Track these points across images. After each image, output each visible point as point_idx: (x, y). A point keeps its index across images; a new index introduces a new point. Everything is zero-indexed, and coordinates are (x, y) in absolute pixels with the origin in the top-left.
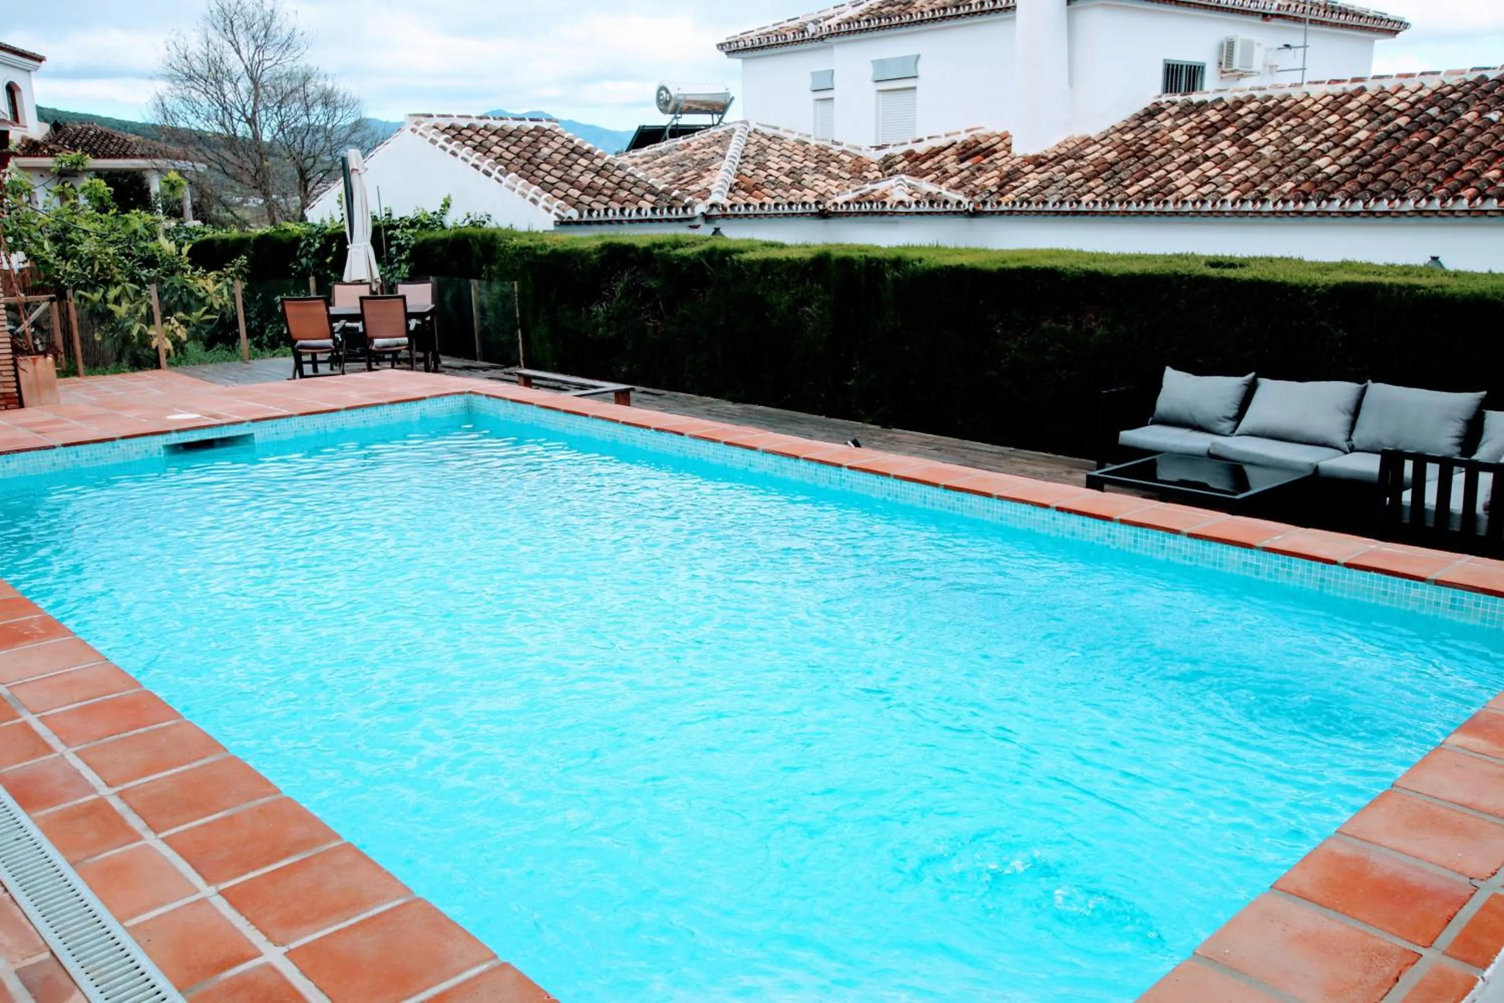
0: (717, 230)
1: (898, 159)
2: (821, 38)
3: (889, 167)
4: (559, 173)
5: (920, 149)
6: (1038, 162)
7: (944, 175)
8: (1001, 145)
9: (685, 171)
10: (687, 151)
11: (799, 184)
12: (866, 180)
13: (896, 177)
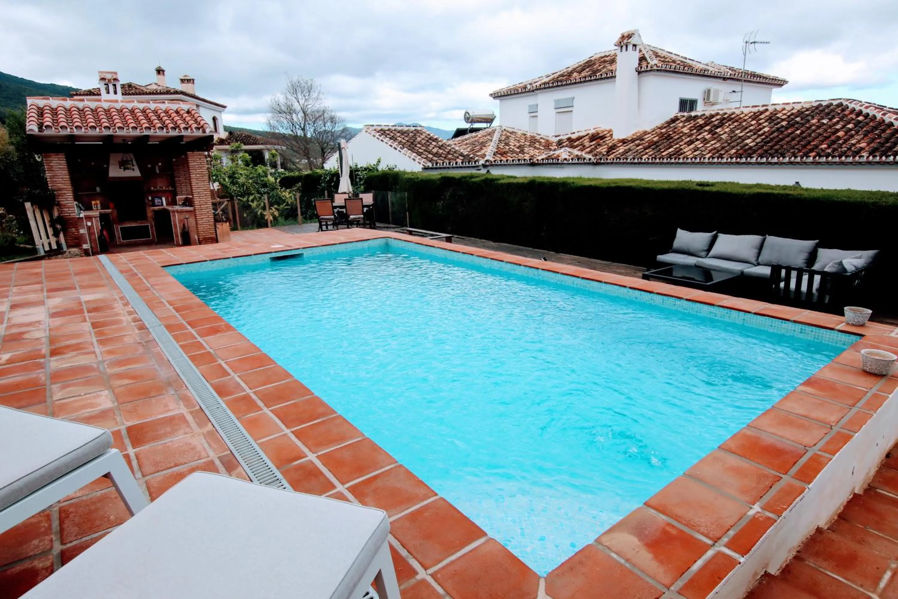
0: (488, 171)
1: (564, 141)
2: (533, 91)
3: (561, 144)
4: (424, 148)
5: (574, 137)
6: (624, 142)
7: (584, 147)
8: (608, 135)
9: (475, 147)
10: (476, 138)
11: (522, 152)
12: (550, 150)
13: (563, 149)
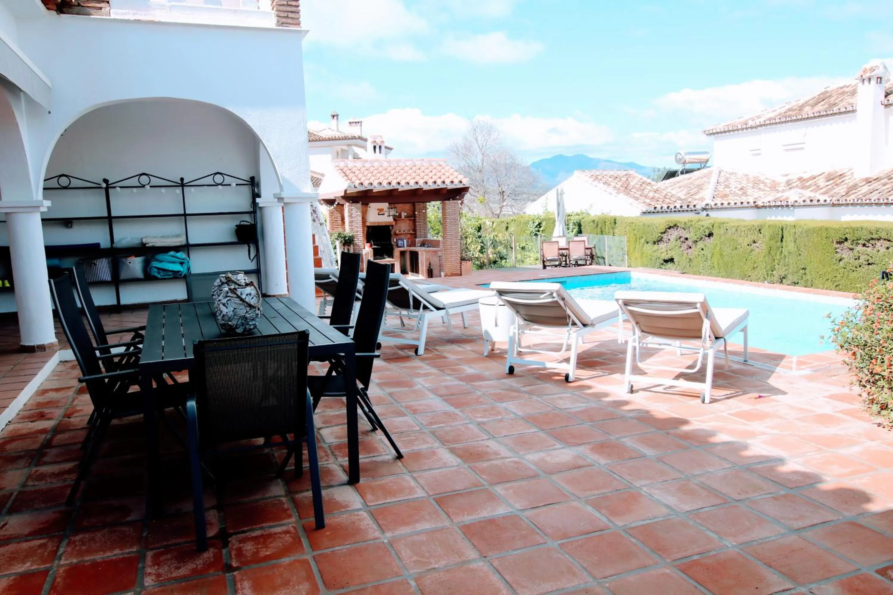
0: (707, 215)
1: (794, 181)
2: (756, 127)
3: (790, 185)
4: (640, 193)
5: (806, 176)
6: (868, 181)
7: (818, 188)
8: (849, 173)
9: (691, 190)
10: (691, 181)
11: (745, 194)
12: (778, 191)
13: (793, 191)
